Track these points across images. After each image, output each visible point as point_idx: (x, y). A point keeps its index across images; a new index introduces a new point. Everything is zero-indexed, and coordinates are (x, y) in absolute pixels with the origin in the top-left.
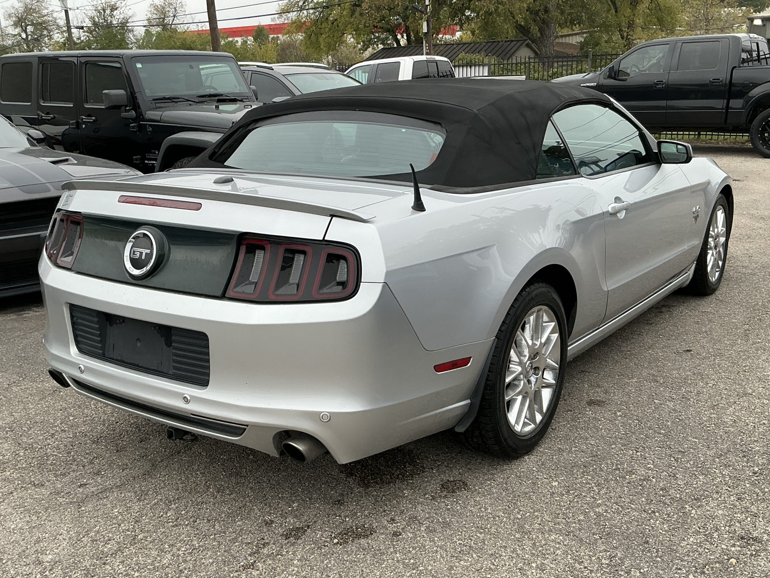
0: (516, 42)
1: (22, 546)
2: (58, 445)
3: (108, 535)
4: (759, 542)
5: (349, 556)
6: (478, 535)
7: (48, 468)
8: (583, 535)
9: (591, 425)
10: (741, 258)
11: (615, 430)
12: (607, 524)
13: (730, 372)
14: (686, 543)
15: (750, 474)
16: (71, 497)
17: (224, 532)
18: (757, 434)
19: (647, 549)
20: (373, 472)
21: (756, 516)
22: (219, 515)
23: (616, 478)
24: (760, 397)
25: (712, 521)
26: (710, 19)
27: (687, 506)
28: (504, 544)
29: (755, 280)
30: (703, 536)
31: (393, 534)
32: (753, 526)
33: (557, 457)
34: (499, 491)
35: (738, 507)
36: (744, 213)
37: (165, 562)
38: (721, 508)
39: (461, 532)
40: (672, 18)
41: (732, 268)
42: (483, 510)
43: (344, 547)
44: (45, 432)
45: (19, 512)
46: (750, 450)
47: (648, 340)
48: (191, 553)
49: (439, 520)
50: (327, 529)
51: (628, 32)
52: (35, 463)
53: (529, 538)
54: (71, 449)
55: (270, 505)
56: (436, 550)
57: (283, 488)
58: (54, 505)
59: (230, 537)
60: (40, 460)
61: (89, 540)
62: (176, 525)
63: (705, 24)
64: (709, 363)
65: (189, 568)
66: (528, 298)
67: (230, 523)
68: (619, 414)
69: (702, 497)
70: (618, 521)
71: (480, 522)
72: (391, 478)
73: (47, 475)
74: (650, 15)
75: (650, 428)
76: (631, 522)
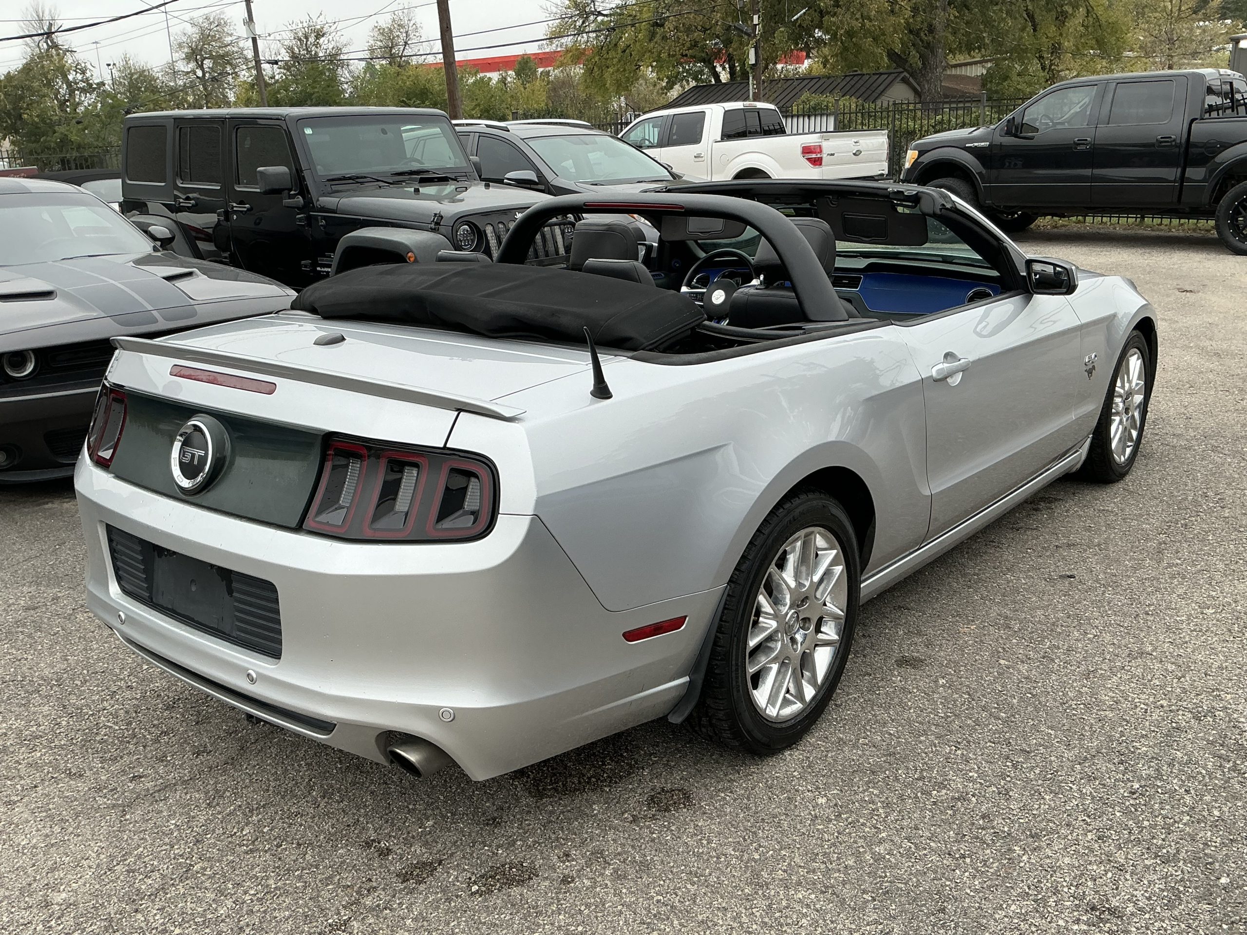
0: (887, 76)
1: (28, 876)
2: (117, 711)
3: (152, 863)
4: (1118, 917)
5: (488, 915)
6: (689, 886)
7: (94, 748)
8: (848, 893)
9: (896, 700)
10: (1173, 421)
11: (929, 710)
12: (888, 874)
13: (1125, 614)
14: (1004, 914)
15: (1126, 794)
16: (115, 796)
17: (317, 867)
18: (1147, 723)
19: (942, 922)
20: (555, 771)
21: (1121, 870)
22: (317, 836)
23: (917, 795)
24: (1163, 659)
25: (1052, 876)
26: (1175, 39)
27: (1016, 848)
28: (724, 905)
29: (1188, 458)
30: (1033, 903)
31: (562, 880)
32: (1115, 887)
33: (833, 754)
34: (734, 811)
35: (1096, 853)
36: (1191, 345)
37: (222, 912)
38: (1068, 852)
39: (664, 881)
40: (1118, 39)
41: (1157, 438)
42: (705, 842)
43: (486, 900)
44: (104, 688)
45: (39, 819)
46: (1133, 753)
47: (1008, 556)
48: (262, 899)
49: (635, 858)
50: (466, 867)
51: (1051, 60)
52: (79, 740)
53: (765, 896)
54: (133, 718)
55: (392, 823)
56: (621, 910)
57: (417, 795)
58: (88, 809)
59: (323, 874)
60: (86, 734)
61: (124, 870)
62: (252, 851)
63: (1167, 46)
64: (1094, 598)
65: (254, 925)
66: (787, 519)
67: (328, 850)
68: (941, 681)
69: (1044, 833)
70: (906, 871)
71: (696, 864)
72: (580, 782)
73: (91, 759)
74: (1085, 35)
75: (984, 709)
76: (925, 873)
